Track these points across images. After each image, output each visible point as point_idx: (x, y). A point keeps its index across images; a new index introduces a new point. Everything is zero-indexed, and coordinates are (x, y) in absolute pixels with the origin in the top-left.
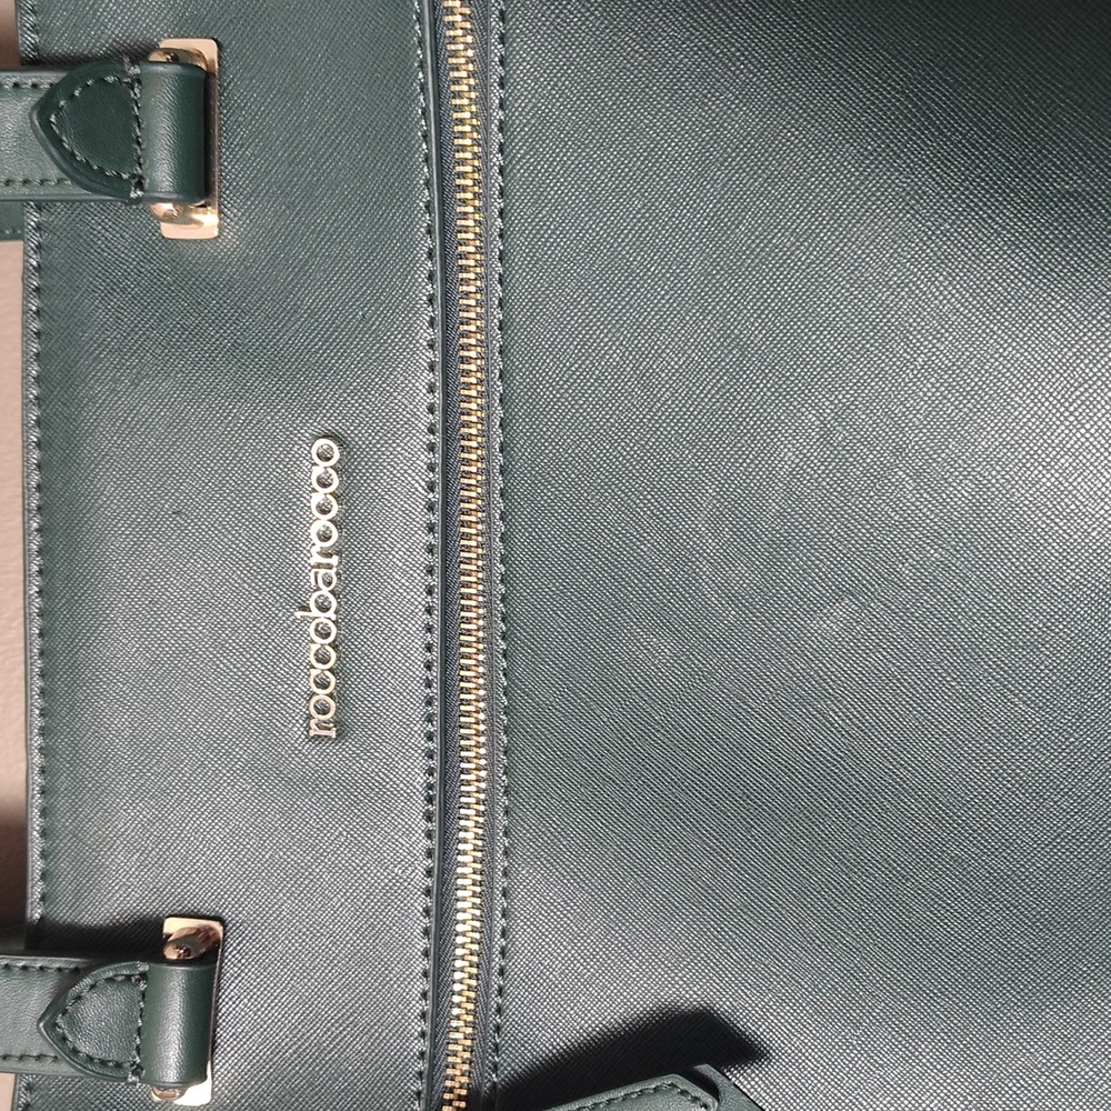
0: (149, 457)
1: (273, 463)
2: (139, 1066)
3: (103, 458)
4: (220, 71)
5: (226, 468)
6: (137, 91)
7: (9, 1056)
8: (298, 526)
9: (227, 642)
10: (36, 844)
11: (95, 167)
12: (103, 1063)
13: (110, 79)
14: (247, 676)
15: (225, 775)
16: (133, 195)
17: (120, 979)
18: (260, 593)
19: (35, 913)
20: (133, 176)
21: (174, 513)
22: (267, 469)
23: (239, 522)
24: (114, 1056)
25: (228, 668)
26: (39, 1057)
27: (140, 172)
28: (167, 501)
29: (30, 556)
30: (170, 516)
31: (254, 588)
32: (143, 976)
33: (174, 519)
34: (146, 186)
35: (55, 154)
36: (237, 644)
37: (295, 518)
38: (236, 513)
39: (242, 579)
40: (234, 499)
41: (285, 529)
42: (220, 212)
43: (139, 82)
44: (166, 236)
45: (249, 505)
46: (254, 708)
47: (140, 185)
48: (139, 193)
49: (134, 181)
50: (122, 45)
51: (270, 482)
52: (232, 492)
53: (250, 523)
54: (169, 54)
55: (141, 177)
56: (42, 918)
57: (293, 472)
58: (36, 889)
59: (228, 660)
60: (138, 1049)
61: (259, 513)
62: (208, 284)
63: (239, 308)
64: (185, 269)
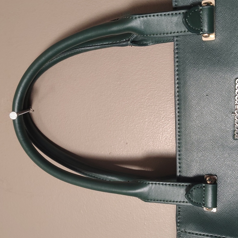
0: (201, 85)
1: (227, 84)
2: (204, 204)
3: (191, 85)
4: (215, 6)
5: (217, 86)
6: (201, 12)
7: (177, 201)
8: (232, 97)
9: (217, 120)
10: (178, 161)
11: (194, 28)
12: (197, 203)
13: (196, 10)
14: (221, 127)
15: (216, 147)
16: (200, 33)
17: (200, 187)
18: (224, 111)
19: (178, 174)
20: (200, 29)
21: (206, 95)
22: (226, 86)
23: (220, 96)
24: (199, 202)
25: (217, 126)
26: (183, 202)
27: (202, 28)
28: (205, 93)
29: (176, 105)
30: (205, 96)
31: (223, 110)
32: (204, 186)
33: (206, 97)
34: (203, 31)
35: (187, 26)
36: (219, 121)
37: (231, 95)
38: (219, 95)
39: (220, 108)
40: (219, 92)
41: (229, 97)
42: (215, 34)
43: (201, 10)
44: (203, 40)
45: (222, 93)
46: (222, 133)
47: (202, 31)
48: (202, 32)
49: (201, 30)
50: (194, 3)
51: (226, 88)
52: (218, 90)
53: (222, 97)
54: (206, 4)
55: (202, 29)
56: (180, 175)
57: (231, 86)
58: (178, 170)
59: (217, 124)
60: (204, 201)
61: (224, 94)
62: (213, 49)
63: (219, 53)
64: (207, 47)
